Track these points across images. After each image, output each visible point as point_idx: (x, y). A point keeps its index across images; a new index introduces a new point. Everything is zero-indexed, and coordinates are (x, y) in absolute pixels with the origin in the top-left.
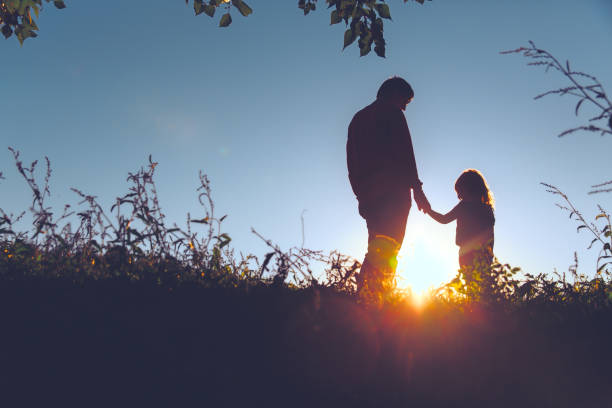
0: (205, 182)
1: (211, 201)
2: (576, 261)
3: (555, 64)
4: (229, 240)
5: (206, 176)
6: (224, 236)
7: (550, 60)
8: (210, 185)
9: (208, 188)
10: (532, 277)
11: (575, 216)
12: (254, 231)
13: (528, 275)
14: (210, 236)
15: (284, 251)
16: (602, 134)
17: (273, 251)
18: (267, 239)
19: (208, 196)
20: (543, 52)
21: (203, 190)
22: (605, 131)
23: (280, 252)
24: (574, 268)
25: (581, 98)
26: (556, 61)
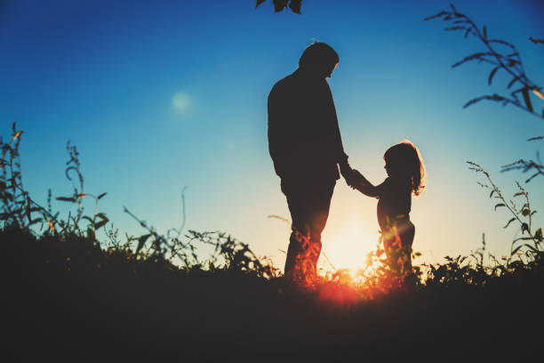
0: (74, 156)
1: (80, 176)
2: (484, 243)
3: (473, 29)
4: (106, 220)
5: (75, 148)
6: (101, 215)
7: (468, 26)
8: (79, 157)
9: (77, 161)
10: (451, 259)
11: (495, 194)
12: (126, 211)
13: (448, 258)
14: (79, 216)
15: (160, 234)
16: (504, 104)
17: (149, 233)
18: (141, 219)
19: (77, 170)
20: (463, 16)
21: (73, 164)
22: (508, 101)
23: (155, 234)
24: (481, 251)
25: (495, 66)
26: (474, 26)
